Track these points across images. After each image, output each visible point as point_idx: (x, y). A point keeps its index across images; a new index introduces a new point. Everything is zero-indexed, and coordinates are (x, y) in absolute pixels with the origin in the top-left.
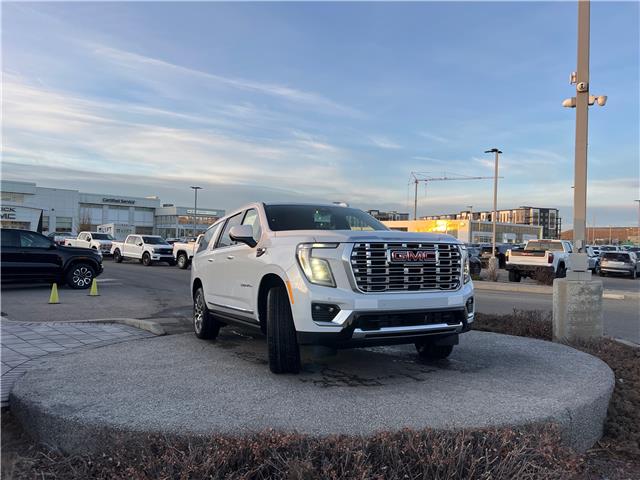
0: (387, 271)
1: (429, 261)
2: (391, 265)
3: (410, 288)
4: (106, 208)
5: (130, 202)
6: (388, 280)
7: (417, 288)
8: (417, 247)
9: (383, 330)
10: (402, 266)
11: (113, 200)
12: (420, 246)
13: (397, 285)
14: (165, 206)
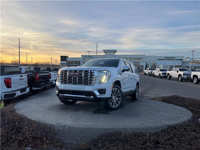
0: (67, 78)
1: (80, 76)
2: (69, 77)
3: (74, 84)
4: (166, 60)
5: (173, 58)
6: (68, 81)
7: (76, 84)
8: (77, 71)
9: (65, 95)
10: (72, 77)
11: (168, 58)
12: (78, 71)
13: (70, 82)
14: (186, 58)
